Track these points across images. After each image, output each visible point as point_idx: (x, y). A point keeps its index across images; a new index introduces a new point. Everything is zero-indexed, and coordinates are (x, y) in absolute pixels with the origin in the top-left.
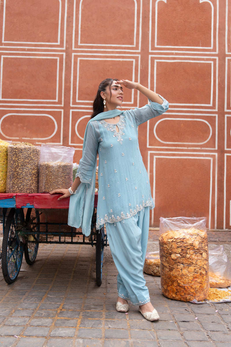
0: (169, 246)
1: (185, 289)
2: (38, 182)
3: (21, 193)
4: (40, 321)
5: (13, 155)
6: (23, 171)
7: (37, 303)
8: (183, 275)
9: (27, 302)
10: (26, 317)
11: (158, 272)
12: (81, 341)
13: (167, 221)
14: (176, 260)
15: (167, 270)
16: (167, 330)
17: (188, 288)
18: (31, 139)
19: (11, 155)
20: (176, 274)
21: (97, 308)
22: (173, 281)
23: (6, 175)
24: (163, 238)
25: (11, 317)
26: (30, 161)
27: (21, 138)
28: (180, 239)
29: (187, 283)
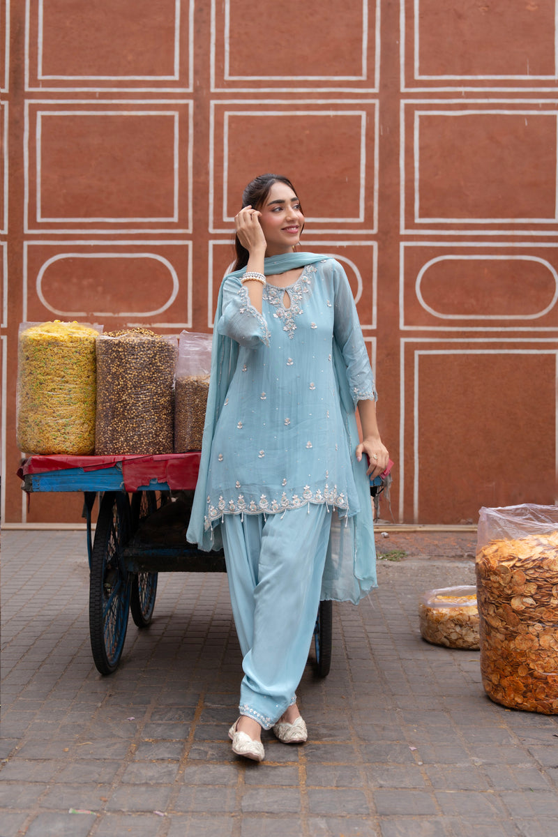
0: (505, 579)
1: (547, 683)
2: (173, 426)
3: (134, 454)
4: (206, 772)
5: (113, 361)
6: (139, 401)
7: (185, 724)
8: (542, 650)
9: (160, 722)
10: (169, 762)
11: (460, 638)
12: (322, 824)
13: (497, 515)
14: (524, 612)
15: (500, 637)
16: (526, 790)
17: (555, 681)
18: (116, 315)
19: (107, 361)
20: (524, 647)
21: (335, 736)
22: (516, 666)
23: (95, 409)
24: (487, 559)
25: (133, 761)
26: (154, 373)
27: (90, 313)
28: (534, 561)
29: (552, 670)
